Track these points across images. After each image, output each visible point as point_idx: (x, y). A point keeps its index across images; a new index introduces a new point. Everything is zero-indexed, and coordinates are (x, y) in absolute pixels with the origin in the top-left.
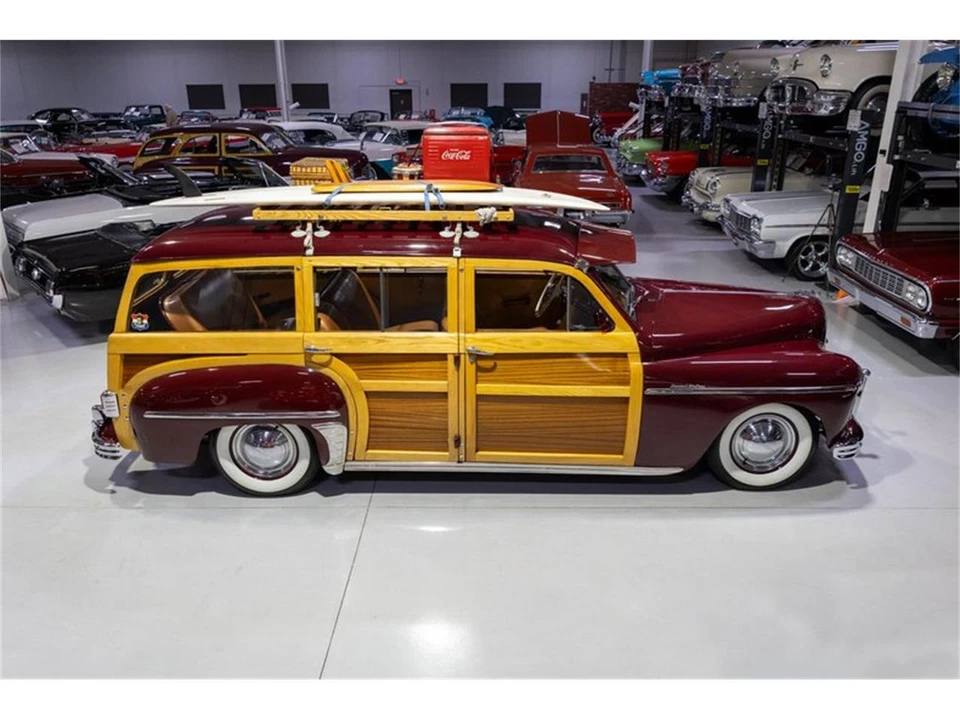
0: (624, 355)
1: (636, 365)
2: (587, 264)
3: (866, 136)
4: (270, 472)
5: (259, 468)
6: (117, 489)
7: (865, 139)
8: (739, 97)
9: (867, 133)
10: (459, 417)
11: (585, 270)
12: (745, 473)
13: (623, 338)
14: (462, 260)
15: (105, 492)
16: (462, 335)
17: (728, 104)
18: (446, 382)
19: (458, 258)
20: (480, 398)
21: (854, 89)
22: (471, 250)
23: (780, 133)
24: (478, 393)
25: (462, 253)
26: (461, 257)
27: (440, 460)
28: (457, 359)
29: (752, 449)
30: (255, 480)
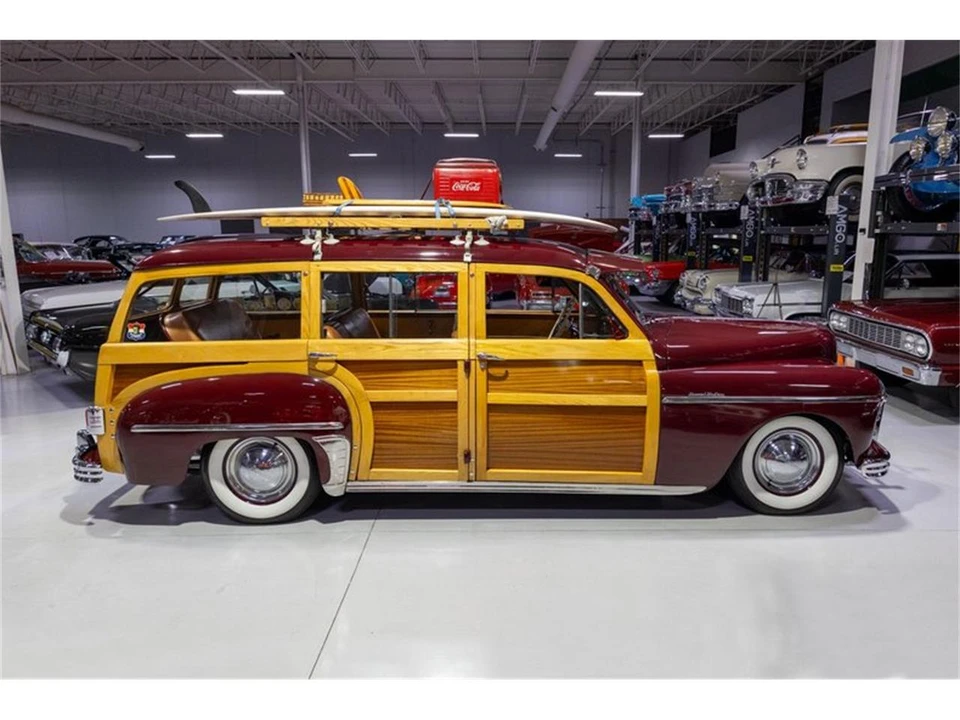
0: (639, 363)
1: (652, 373)
2: (598, 270)
3: (845, 219)
4: (264, 496)
5: (252, 490)
6: (94, 521)
7: (845, 222)
8: (721, 202)
9: (845, 216)
10: (469, 430)
11: (597, 276)
12: (771, 495)
13: (637, 345)
14: (472, 265)
15: (81, 524)
16: (472, 341)
17: (713, 208)
18: (455, 391)
19: (469, 263)
20: (492, 408)
21: (830, 179)
22: (480, 256)
23: (762, 229)
24: (489, 402)
25: (473, 258)
26: (472, 262)
27: (448, 480)
28: (467, 365)
29: (776, 469)
30: (247, 504)
